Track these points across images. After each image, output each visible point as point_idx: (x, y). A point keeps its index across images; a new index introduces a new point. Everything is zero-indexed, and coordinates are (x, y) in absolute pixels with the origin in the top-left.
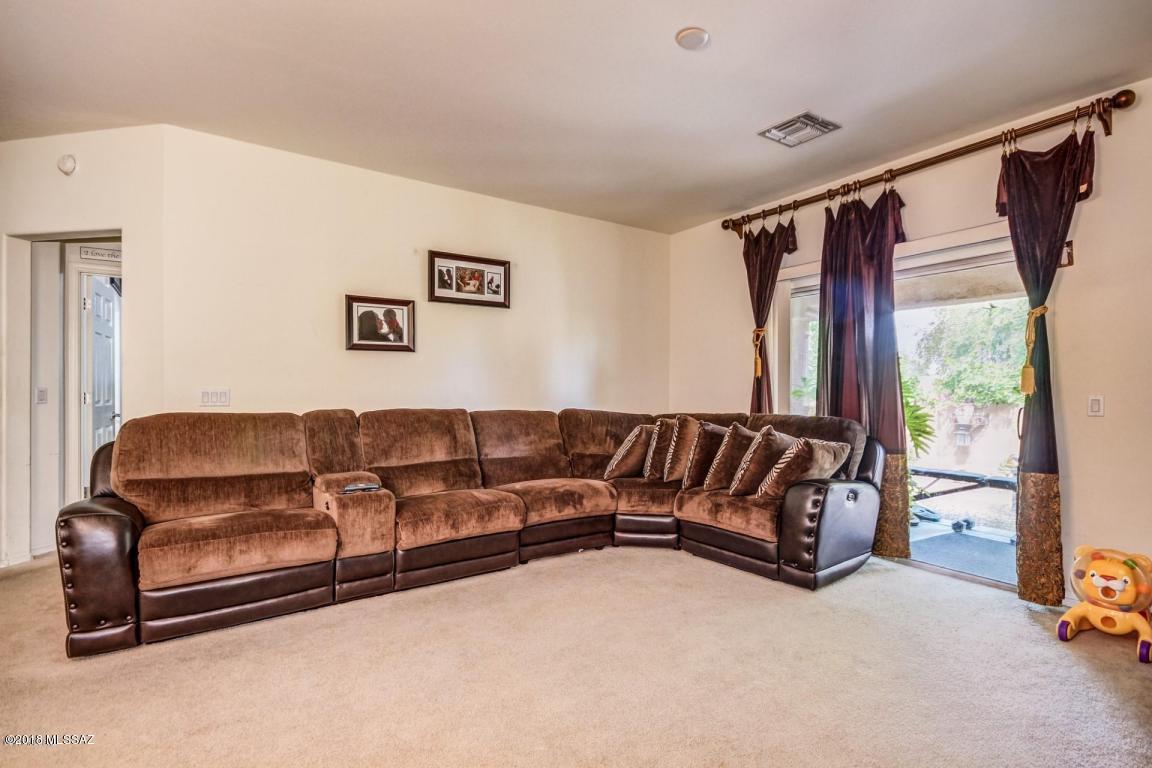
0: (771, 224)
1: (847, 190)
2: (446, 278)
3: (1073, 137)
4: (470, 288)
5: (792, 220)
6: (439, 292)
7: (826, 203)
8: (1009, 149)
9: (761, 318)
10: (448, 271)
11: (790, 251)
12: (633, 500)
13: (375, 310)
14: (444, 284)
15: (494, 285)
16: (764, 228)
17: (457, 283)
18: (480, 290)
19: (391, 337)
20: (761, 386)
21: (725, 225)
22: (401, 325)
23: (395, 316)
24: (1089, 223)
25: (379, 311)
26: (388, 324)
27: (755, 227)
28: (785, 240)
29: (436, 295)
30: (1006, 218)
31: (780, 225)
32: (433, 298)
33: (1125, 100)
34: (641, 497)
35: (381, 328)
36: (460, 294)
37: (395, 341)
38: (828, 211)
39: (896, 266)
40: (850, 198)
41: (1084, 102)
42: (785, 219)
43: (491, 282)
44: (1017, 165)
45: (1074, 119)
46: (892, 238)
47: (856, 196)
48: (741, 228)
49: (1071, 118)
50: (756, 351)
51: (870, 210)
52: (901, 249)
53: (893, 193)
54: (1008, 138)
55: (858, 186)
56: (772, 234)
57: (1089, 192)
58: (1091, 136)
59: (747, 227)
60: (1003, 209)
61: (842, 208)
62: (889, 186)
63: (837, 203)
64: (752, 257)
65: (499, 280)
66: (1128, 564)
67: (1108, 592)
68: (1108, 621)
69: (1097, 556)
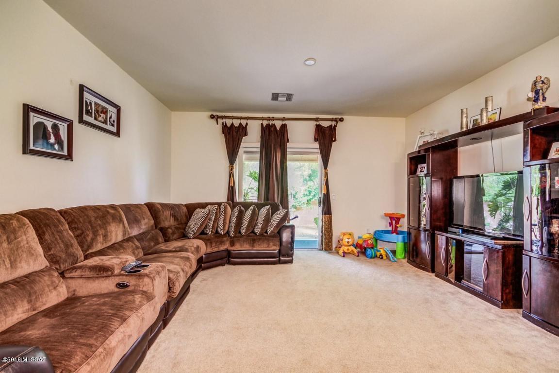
0: (236, 123)
1: (268, 119)
2: (89, 108)
3: (332, 125)
4: (100, 119)
5: (247, 124)
6: (86, 118)
7: (260, 122)
8: (318, 123)
9: (232, 161)
10: (90, 103)
11: (245, 136)
12: (213, 246)
13: (46, 123)
14: (88, 113)
15: (112, 120)
16: (232, 124)
17: (95, 113)
18: (105, 122)
19: (56, 146)
20: (232, 191)
21: (212, 117)
22: (63, 139)
23: (59, 130)
24: (336, 148)
25: (49, 123)
26: (54, 136)
27: (229, 122)
28: (242, 131)
29: (84, 119)
30: (318, 142)
31: (240, 124)
32: (81, 121)
33: (341, 120)
34: (216, 243)
35: (50, 139)
36: (95, 121)
37: (58, 150)
38: (262, 124)
39: (288, 150)
40: (271, 122)
41: (335, 117)
42: (244, 122)
43: (111, 118)
44: (319, 128)
45: (332, 121)
46: (286, 140)
47: (273, 122)
48: (220, 121)
49: (331, 120)
50: (231, 175)
51: (278, 129)
52: (289, 145)
53: (286, 125)
54: (317, 120)
55: (273, 119)
56: (236, 127)
57: (335, 140)
58: (335, 126)
59: (224, 121)
60: (316, 140)
61: (268, 125)
62: (284, 122)
63: (265, 123)
64: (227, 135)
65: (114, 117)
66: (350, 234)
67: (348, 242)
68: (348, 249)
69: (344, 234)
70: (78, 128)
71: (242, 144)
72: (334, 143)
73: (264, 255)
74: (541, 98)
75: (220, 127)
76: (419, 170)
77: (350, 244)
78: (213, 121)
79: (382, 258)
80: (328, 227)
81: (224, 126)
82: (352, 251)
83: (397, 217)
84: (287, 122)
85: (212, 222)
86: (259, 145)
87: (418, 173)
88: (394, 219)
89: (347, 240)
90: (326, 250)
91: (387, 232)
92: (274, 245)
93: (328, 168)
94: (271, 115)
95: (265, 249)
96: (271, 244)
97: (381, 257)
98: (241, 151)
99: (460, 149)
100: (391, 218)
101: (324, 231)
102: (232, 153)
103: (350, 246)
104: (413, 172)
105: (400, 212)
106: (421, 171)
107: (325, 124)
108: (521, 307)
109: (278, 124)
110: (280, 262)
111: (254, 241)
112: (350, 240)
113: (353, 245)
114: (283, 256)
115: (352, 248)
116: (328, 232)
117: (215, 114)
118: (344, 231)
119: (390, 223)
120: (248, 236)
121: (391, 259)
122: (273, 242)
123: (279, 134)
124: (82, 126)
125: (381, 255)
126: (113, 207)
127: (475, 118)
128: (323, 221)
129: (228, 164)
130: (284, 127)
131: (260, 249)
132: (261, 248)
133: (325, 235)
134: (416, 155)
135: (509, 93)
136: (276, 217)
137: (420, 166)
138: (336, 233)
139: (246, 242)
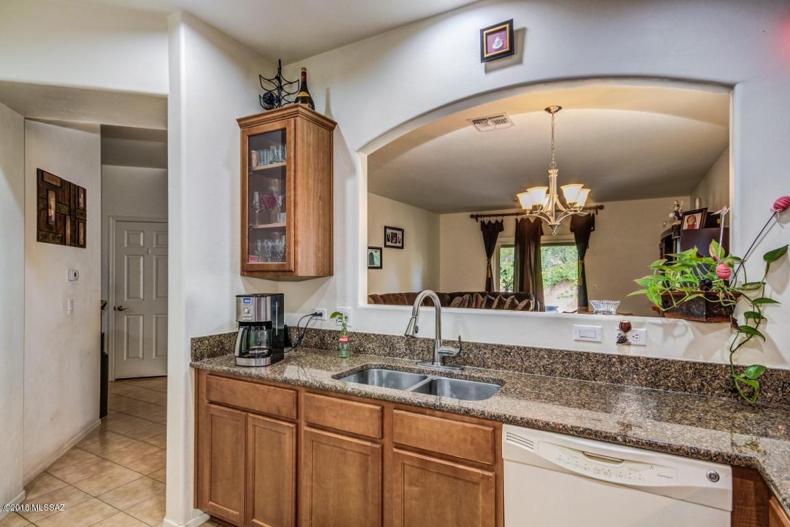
0: (493, 220)
2: (389, 237)
3: (591, 214)
4: (394, 241)
5: (502, 221)
6: (388, 243)
7: (515, 217)
9: (489, 254)
10: (389, 234)
11: (501, 231)
14: (388, 240)
16: (490, 221)
17: (392, 239)
18: (396, 243)
20: (489, 282)
21: (472, 216)
27: (486, 220)
28: (499, 227)
30: (574, 233)
31: (497, 221)
32: (386, 246)
33: (601, 207)
36: (392, 244)
38: (517, 220)
39: (541, 243)
40: (525, 217)
42: (499, 219)
43: (398, 238)
44: (575, 219)
46: (540, 232)
47: (527, 216)
48: (479, 219)
49: (590, 208)
50: (489, 267)
51: (532, 222)
52: (543, 237)
56: (493, 224)
57: (594, 230)
58: (594, 215)
59: (482, 219)
60: (572, 230)
61: (522, 220)
63: (519, 218)
64: (485, 231)
65: (400, 238)
70: (384, 249)
71: (499, 239)
72: (592, 233)
75: (479, 223)
78: (474, 220)
81: (483, 224)
86: (513, 239)
93: (585, 259)
98: (498, 244)
102: (490, 248)
107: (583, 213)
109: (532, 218)
117: (475, 213)
124: (387, 248)
126: (401, 294)
129: (486, 258)
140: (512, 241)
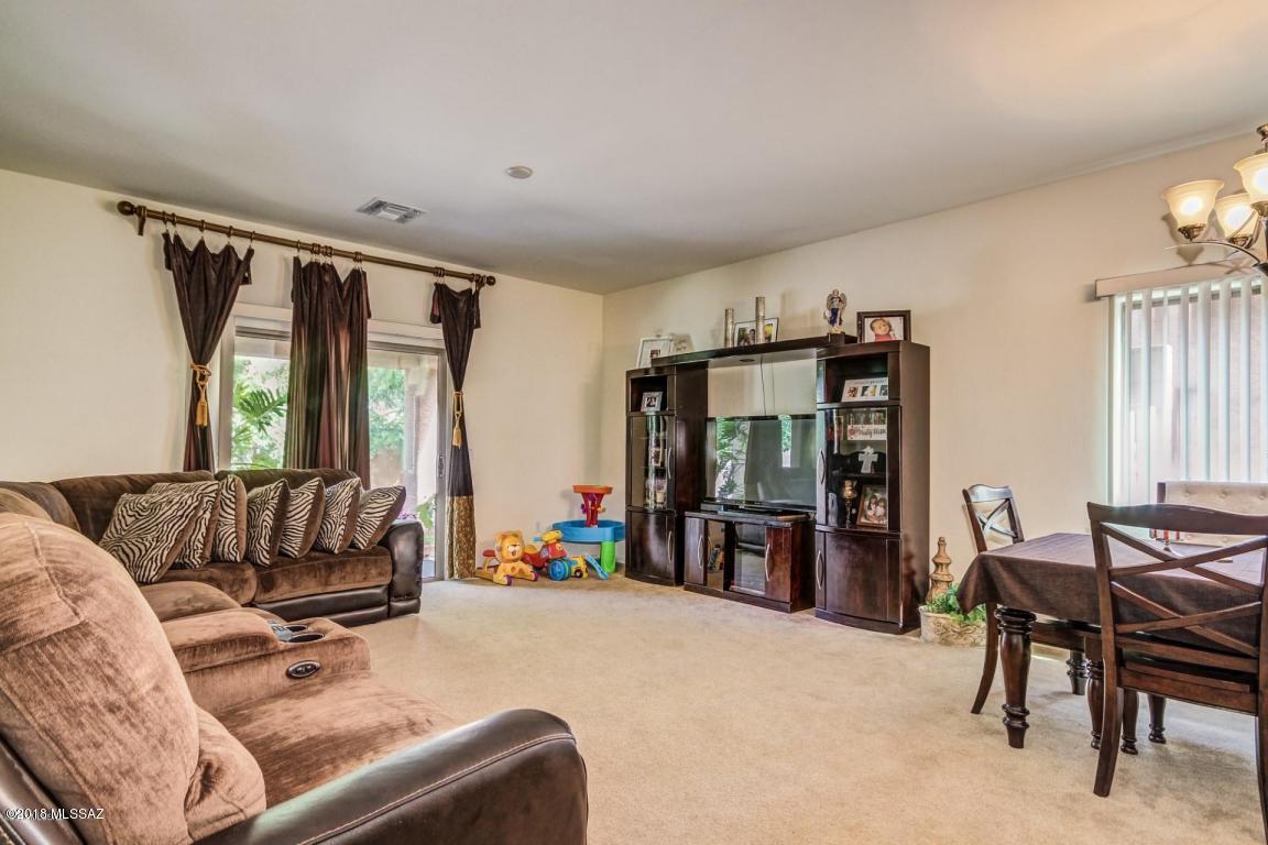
0: (215, 243)
1: (314, 249)
3: (470, 290)
5: (250, 252)
7: (291, 252)
8: (441, 280)
11: (244, 284)
16: (202, 243)
21: (126, 209)
27: (191, 237)
30: (440, 325)
31: (229, 250)
33: (491, 281)
38: (297, 261)
39: (370, 337)
40: (322, 259)
41: (475, 271)
42: (241, 246)
44: (441, 292)
45: (471, 280)
46: (365, 313)
47: (328, 260)
48: (155, 228)
49: (470, 278)
50: (197, 394)
51: (343, 281)
52: (371, 324)
53: (365, 274)
54: (438, 272)
55: (329, 251)
56: (213, 255)
57: (478, 326)
58: (477, 292)
59: (171, 228)
60: (434, 319)
61: (314, 265)
62: (357, 265)
63: (306, 258)
64: (184, 274)
66: (516, 536)
67: (513, 553)
68: (513, 568)
69: (504, 537)
71: (237, 308)
73: (355, 602)
74: (838, 320)
76: (645, 402)
77: (516, 557)
78: (128, 225)
79: (581, 576)
80: (466, 522)
81: (173, 248)
82: (521, 571)
83: (597, 492)
84: (365, 266)
85: (203, 529)
86: (287, 314)
87: (644, 409)
88: (592, 499)
89: (511, 549)
90: (462, 576)
91: (581, 524)
92: (380, 574)
93: (463, 388)
94: (324, 241)
95: (357, 586)
96: (374, 572)
97: (578, 574)
98: (231, 325)
99: (712, 371)
100: (586, 496)
101: (458, 533)
102: (204, 329)
103: (515, 561)
104: (635, 405)
105: (603, 483)
106: (649, 405)
107: (458, 286)
108: (812, 604)
109: (344, 268)
110: (390, 614)
111: (330, 567)
112: (517, 548)
113: (523, 559)
114: (399, 597)
115: (520, 565)
116: (466, 536)
117: (137, 201)
118: (504, 530)
119: (583, 506)
120: (308, 558)
121: (600, 574)
122: (376, 567)
123: (345, 292)
125: (578, 570)
127: (742, 326)
128: (452, 511)
130: (357, 278)
131: (343, 588)
132: (344, 585)
133: (459, 542)
134: (641, 375)
135: (783, 297)
136: (374, 505)
137: (646, 396)
138: (484, 536)
139: (308, 574)
140: (283, 316)
